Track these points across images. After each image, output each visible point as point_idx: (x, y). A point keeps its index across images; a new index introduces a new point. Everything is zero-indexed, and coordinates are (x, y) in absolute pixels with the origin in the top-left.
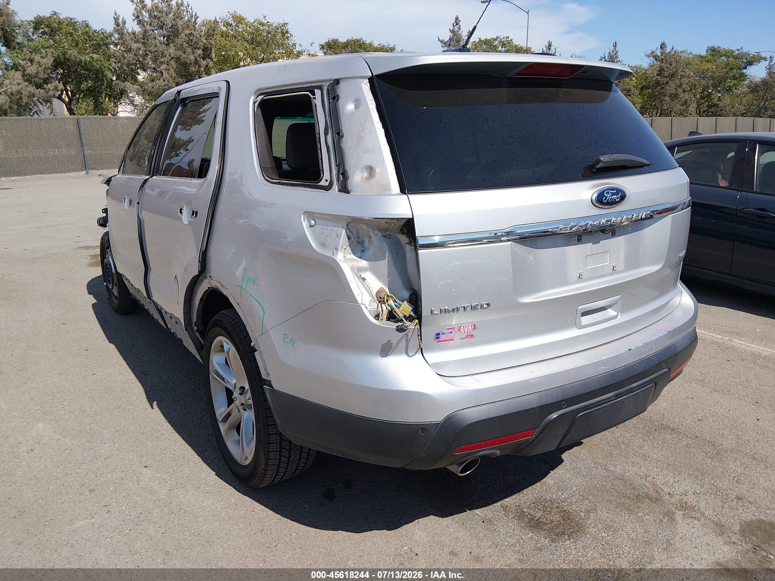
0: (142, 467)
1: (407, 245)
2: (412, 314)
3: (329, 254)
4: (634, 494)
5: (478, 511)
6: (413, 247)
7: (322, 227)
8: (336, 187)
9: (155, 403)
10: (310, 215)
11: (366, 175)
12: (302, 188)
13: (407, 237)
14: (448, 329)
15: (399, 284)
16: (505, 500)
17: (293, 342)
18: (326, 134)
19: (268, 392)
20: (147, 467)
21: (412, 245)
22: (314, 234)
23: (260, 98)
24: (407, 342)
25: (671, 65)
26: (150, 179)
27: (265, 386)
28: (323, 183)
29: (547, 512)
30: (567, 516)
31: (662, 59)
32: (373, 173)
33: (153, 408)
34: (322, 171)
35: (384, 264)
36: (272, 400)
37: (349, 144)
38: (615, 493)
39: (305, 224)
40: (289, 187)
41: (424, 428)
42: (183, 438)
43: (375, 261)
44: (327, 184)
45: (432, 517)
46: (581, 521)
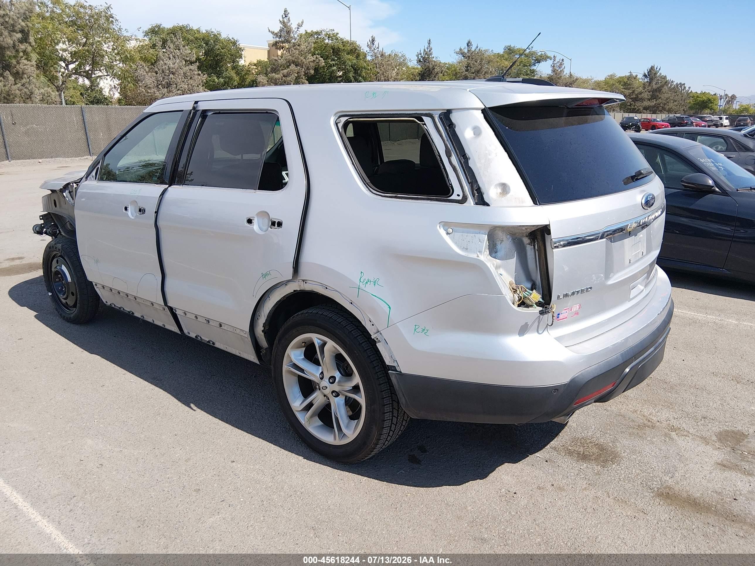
0: (230, 463)
1: (528, 245)
2: (541, 300)
3: (475, 256)
4: (636, 425)
5: (537, 454)
6: (532, 246)
7: (462, 234)
8: (471, 201)
9: (192, 405)
10: (446, 225)
11: (499, 190)
12: (429, 202)
13: (529, 239)
14: (565, 310)
15: (523, 277)
16: (551, 443)
17: (425, 331)
18: (449, 155)
19: (394, 376)
20: (234, 462)
21: (531, 245)
22: (453, 239)
23: (343, 119)
24: (539, 323)
25: (476, 62)
26: (169, 188)
27: (390, 371)
28: (454, 197)
29: (586, 447)
30: (602, 448)
31: (469, 57)
32: (507, 189)
33: (194, 410)
34: (450, 188)
35: (513, 262)
36: (398, 382)
37: (478, 165)
38: (623, 426)
39: (442, 232)
40: (410, 201)
41: (556, 389)
42: (248, 433)
43: (506, 259)
44: (460, 198)
45: (506, 464)
46: (613, 450)
